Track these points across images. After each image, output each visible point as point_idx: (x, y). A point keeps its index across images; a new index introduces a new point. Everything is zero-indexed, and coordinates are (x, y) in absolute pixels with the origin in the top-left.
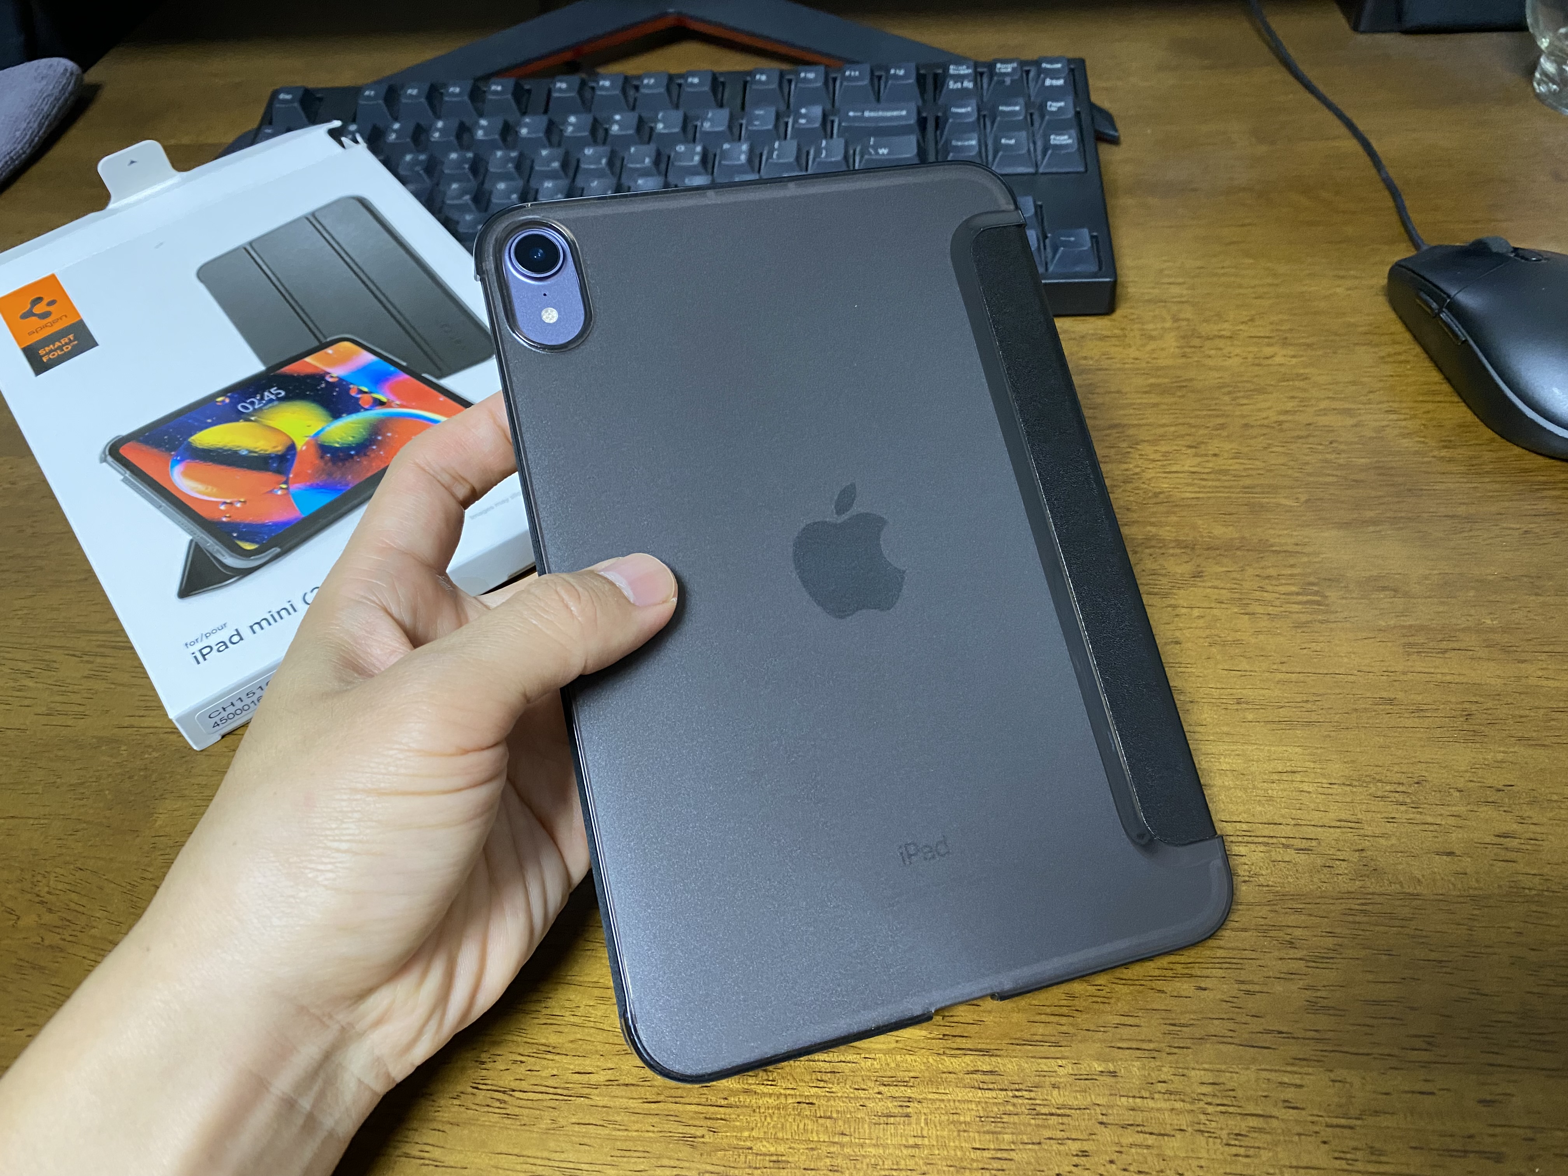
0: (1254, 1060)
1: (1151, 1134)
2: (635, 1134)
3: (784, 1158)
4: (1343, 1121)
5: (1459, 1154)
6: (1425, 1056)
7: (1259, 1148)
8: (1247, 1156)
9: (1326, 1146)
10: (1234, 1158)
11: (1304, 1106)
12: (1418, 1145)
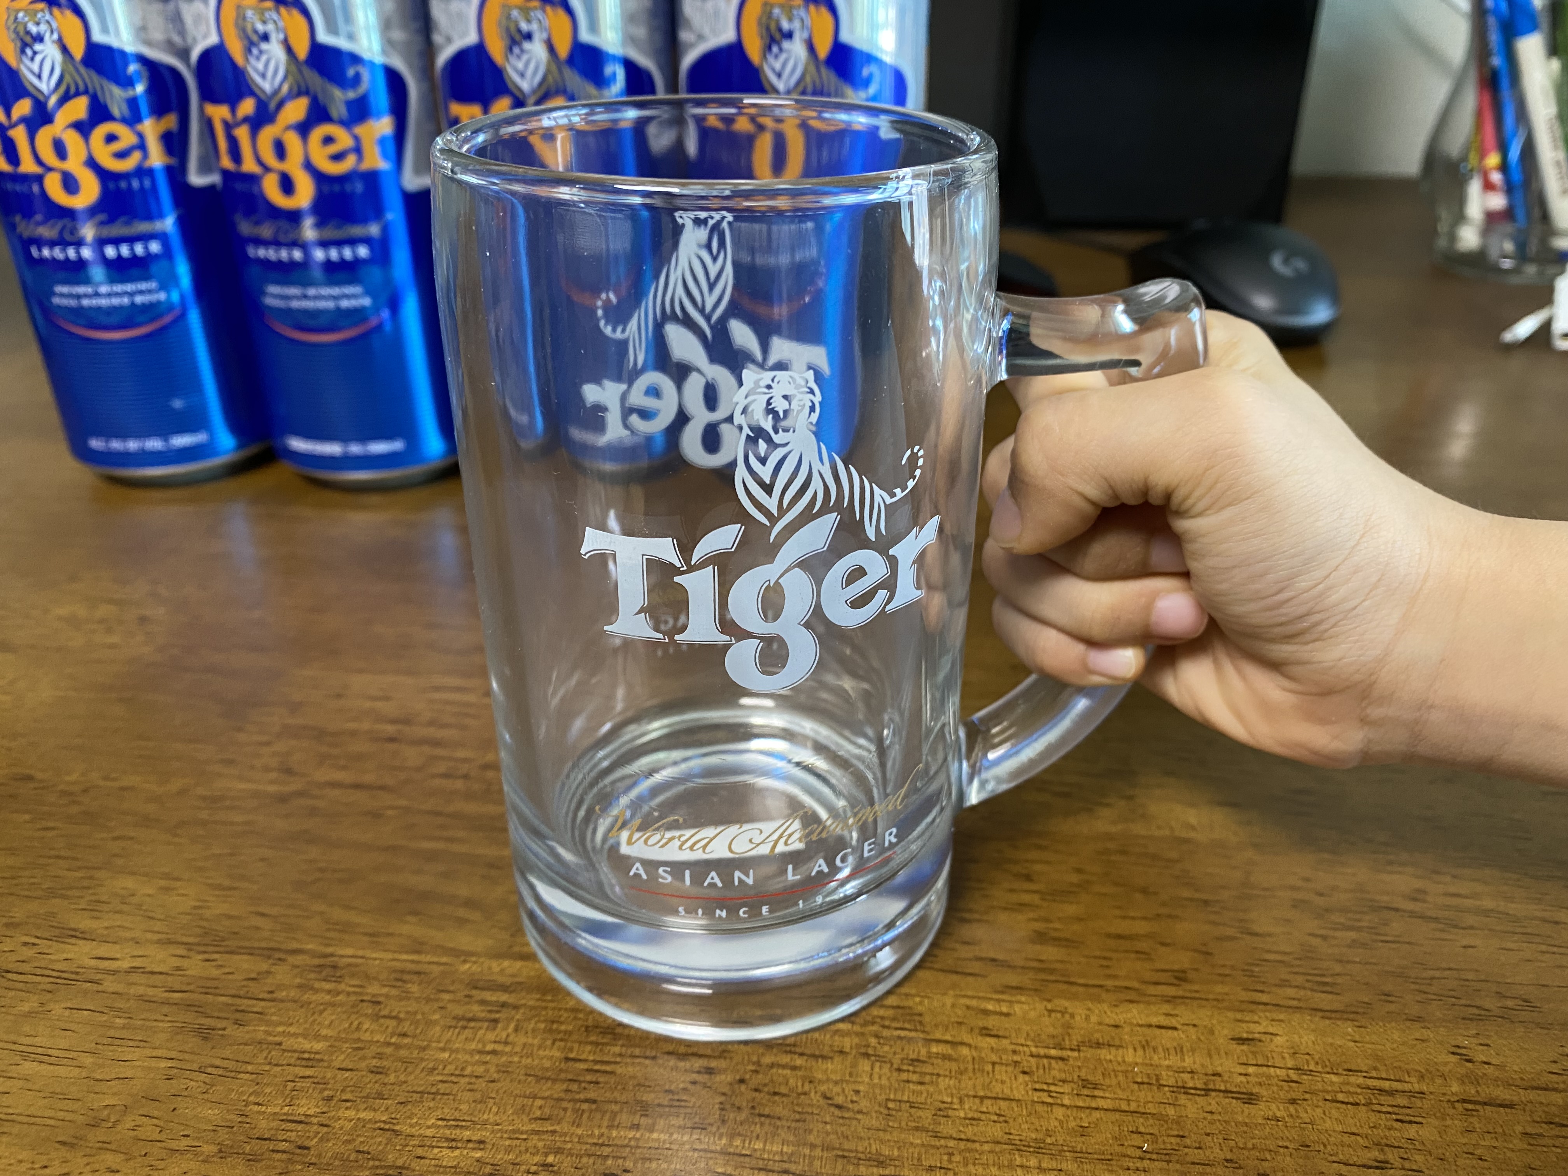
0: (954, 986)
1: (802, 1054)
2: (140, 1022)
3: (317, 1057)
4: (1053, 1052)
5: (1199, 1092)
6: (1171, 991)
7: (938, 1075)
8: (921, 1083)
9: (1027, 1078)
10: (902, 1084)
11: (1007, 1034)
12: (1146, 1080)
